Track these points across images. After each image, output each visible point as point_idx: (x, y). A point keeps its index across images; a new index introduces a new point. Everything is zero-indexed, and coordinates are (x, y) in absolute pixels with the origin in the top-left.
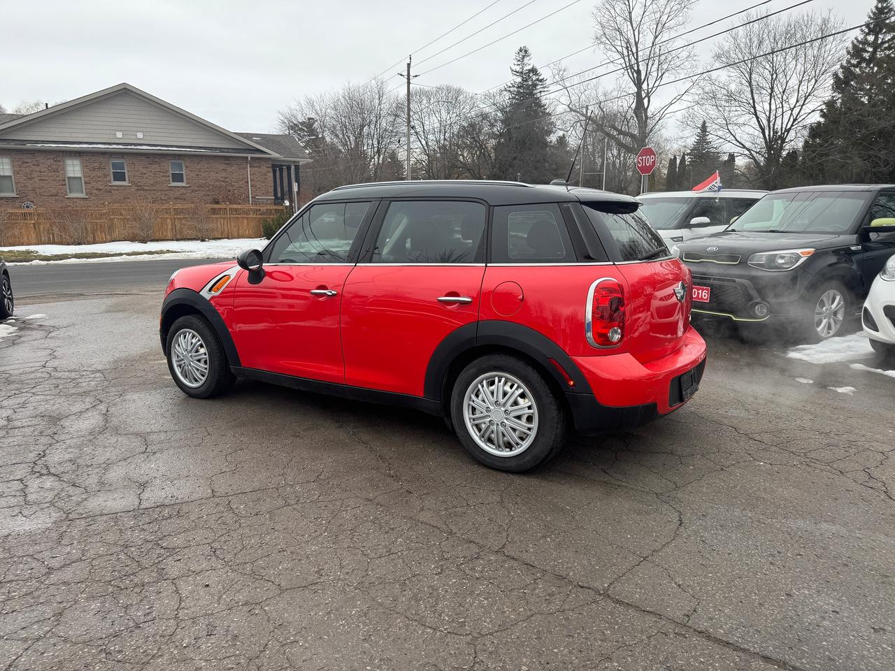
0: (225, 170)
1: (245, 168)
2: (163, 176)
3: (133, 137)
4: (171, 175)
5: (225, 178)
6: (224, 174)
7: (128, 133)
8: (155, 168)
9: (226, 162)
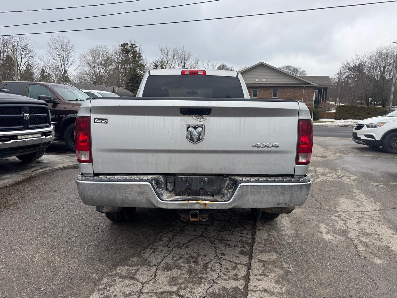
0: (293, 92)
1: (302, 91)
2: (270, 95)
3: (261, 81)
4: (273, 94)
5: (294, 95)
6: (293, 93)
7: (260, 79)
8: (268, 92)
9: (295, 88)
